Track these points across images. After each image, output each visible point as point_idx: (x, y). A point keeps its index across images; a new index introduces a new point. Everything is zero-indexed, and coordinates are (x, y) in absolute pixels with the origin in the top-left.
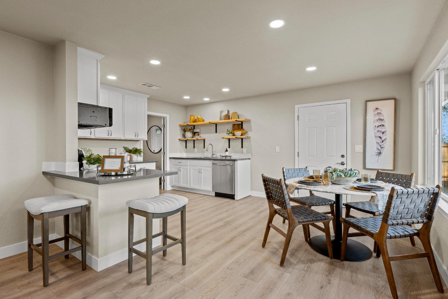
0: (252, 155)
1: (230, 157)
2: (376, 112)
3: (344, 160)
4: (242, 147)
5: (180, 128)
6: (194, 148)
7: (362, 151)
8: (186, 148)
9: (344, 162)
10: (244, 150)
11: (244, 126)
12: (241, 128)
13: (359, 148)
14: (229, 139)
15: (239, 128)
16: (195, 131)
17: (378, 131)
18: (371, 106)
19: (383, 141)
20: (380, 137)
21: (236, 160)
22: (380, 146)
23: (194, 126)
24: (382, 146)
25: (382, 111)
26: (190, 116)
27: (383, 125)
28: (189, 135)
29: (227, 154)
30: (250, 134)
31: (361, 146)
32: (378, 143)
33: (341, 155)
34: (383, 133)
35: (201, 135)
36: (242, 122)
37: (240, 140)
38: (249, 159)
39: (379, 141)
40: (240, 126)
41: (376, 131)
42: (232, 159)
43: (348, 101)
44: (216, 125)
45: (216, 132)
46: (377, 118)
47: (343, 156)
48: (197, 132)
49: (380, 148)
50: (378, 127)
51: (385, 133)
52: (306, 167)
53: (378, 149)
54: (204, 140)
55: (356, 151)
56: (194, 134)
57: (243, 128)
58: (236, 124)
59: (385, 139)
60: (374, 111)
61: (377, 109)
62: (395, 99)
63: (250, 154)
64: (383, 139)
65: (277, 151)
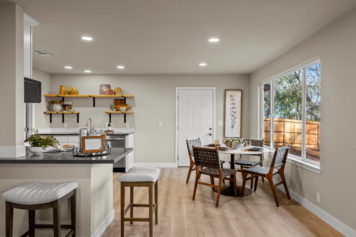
0: (135, 129)
1: (113, 131)
2: (231, 98)
3: (211, 132)
4: (125, 122)
5: (45, 100)
6: (63, 122)
7: (222, 125)
8: (51, 122)
9: (211, 133)
10: (127, 124)
11: (127, 102)
12: (124, 103)
13: (221, 123)
14: (110, 114)
15: (121, 103)
16: (66, 103)
17: (232, 111)
18: (228, 93)
19: (235, 118)
20: (233, 116)
21: (128, 135)
22: (233, 121)
23: (63, 98)
24: (234, 122)
25: (234, 98)
26: (61, 86)
27: (235, 108)
28: (58, 107)
29: (110, 128)
30: (133, 110)
31: (222, 122)
32: (232, 120)
33: (209, 128)
34: (235, 113)
35: (73, 108)
36: (125, 98)
37: (123, 115)
38: (133, 133)
39: (233, 118)
40: (124, 101)
41: (231, 112)
42: (114, 133)
43: (214, 88)
44: (94, 98)
45: (94, 106)
46: (232, 102)
47: (210, 129)
48: (68, 105)
49: (233, 123)
50: (232, 108)
51: (236, 113)
52: (199, 139)
53: (232, 124)
54: (78, 114)
55: (219, 125)
56: (64, 106)
57: (126, 103)
58: (119, 99)
59: (236, 117)
60: (230, 98)
61: (232, 96)
62: (242, 91)
63: (134, 128)
64: (235, 117)
65: (159, 126)
